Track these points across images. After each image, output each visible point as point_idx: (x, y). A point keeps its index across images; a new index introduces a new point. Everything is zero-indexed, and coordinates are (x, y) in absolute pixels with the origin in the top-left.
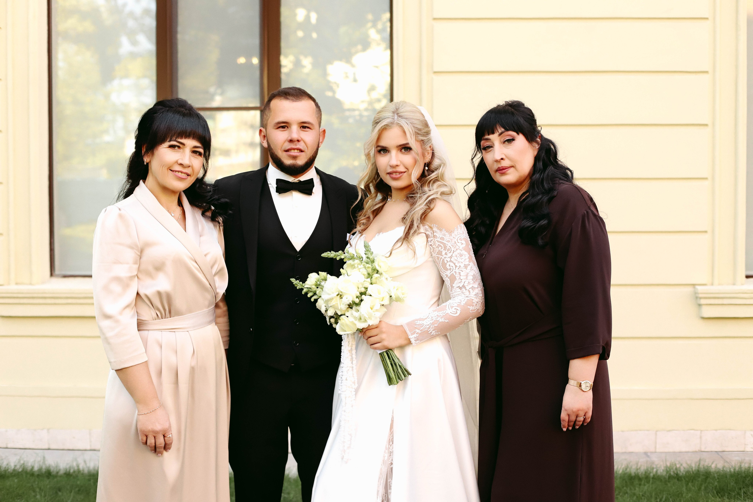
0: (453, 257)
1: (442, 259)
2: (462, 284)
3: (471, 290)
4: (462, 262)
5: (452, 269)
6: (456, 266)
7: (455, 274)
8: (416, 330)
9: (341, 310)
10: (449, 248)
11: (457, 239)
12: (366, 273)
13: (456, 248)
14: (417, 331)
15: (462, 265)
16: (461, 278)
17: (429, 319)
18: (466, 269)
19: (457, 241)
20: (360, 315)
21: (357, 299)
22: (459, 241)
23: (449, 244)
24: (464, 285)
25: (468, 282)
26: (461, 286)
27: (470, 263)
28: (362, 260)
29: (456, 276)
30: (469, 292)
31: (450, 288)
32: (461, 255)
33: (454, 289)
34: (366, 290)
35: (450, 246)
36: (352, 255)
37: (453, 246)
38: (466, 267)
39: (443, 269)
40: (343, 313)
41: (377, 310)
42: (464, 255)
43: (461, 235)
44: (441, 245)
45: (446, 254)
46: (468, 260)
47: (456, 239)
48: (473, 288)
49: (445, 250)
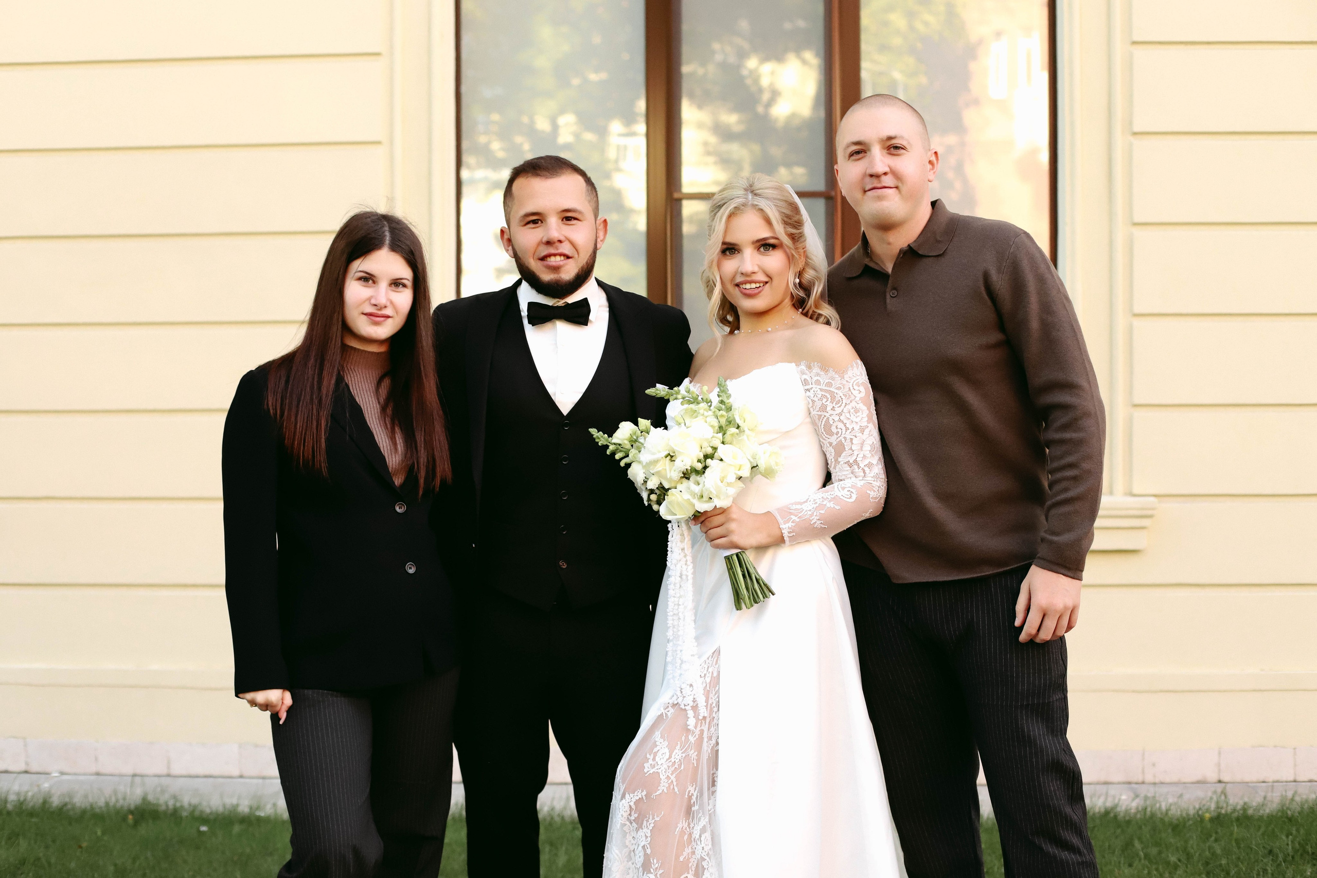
0: (843, 414)
1: (825, 418)
2: (854, 458)
3: (866, 469)
4: (857, 423)
5: (840, 433)
6: (847, 429)
7: (843, 442)
8: (792, 516)
9: (670, 480)
10: (840, 398)
11: (853, 384)
12: (716, 424)
13: (851, 399)
14: (794, 518)
15: (857, 428)
16: (853, 448)
17: (811, 503)
18: (863, 434)
19: (853, 386)
20: (702, 490)
21: (699, 463)
22: (855, 387)
23: (840, 393)
24: (857, 460)
25: (863, 456)
26: (851, 461)
27: (868, 425)
28: (710, 406)
29: (845, 444)
30: (864, 472)
31: (833, 463)
32: (857, 411)
33: (839, 466)
34: (714, 451)
35: (840, 397)
36: (695, 396)
37: (845, 396)
38: (862, 430)
39: (824, 433)
40: (673, 485)
41: (729, 484)
42: (860, 411)
43: (858, 377)
44: (827, 395)
45: (833, 409)
46: (866, 419)
47: (851, 384)
48: (870, 465)
49: (832, 403)
